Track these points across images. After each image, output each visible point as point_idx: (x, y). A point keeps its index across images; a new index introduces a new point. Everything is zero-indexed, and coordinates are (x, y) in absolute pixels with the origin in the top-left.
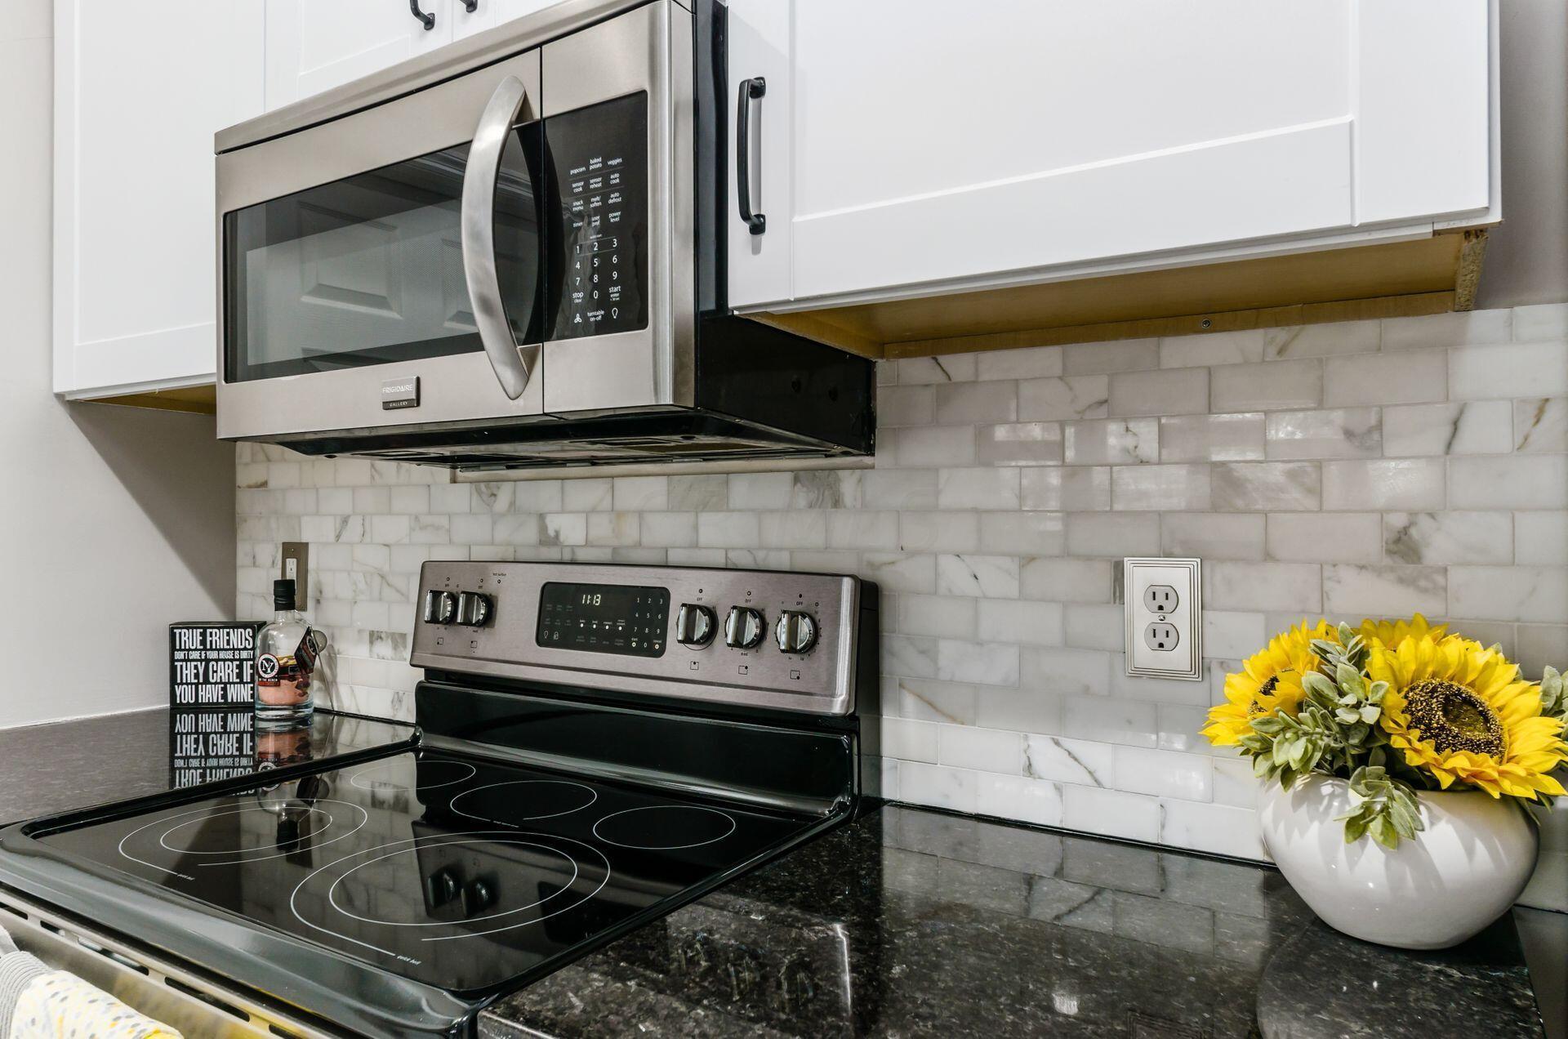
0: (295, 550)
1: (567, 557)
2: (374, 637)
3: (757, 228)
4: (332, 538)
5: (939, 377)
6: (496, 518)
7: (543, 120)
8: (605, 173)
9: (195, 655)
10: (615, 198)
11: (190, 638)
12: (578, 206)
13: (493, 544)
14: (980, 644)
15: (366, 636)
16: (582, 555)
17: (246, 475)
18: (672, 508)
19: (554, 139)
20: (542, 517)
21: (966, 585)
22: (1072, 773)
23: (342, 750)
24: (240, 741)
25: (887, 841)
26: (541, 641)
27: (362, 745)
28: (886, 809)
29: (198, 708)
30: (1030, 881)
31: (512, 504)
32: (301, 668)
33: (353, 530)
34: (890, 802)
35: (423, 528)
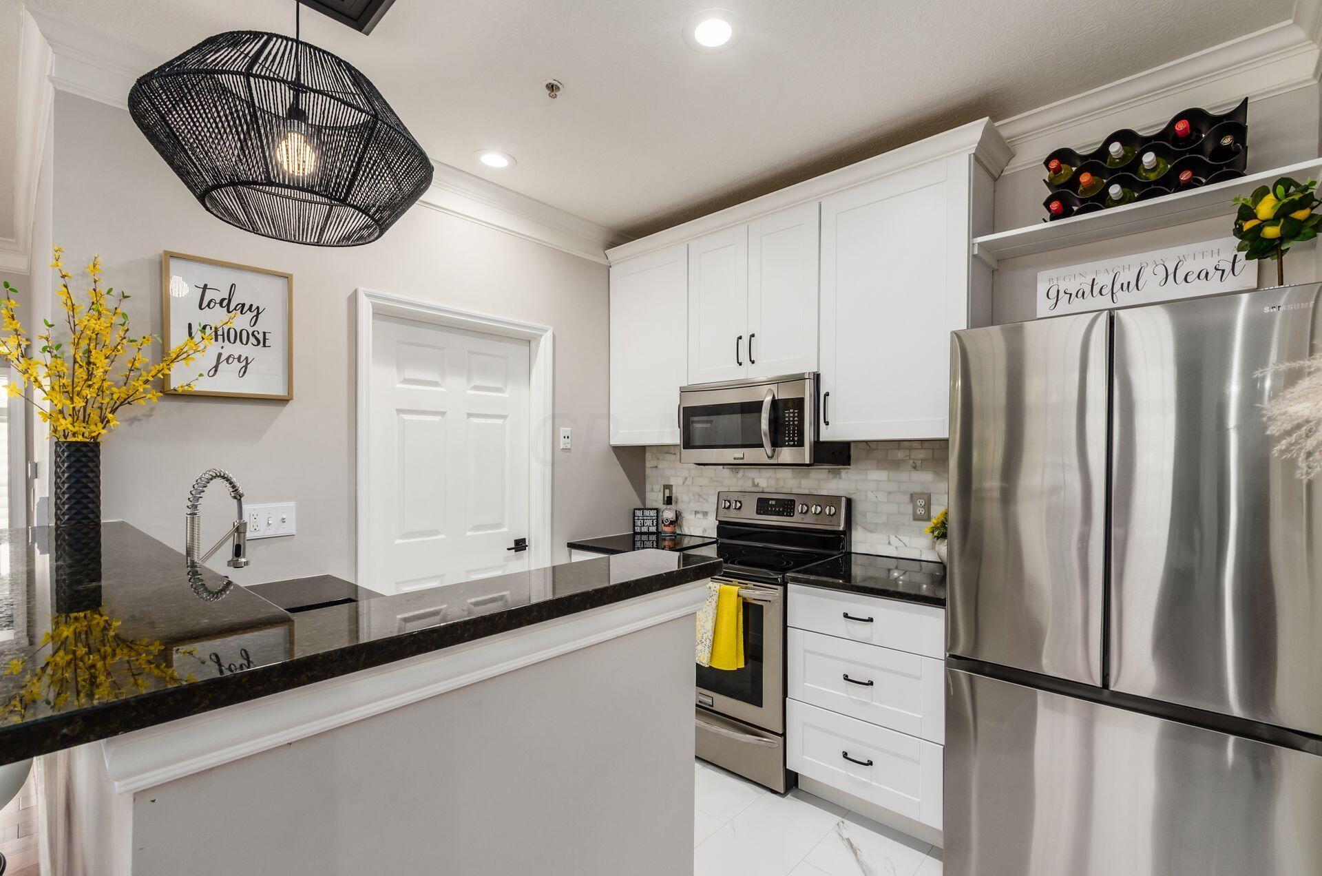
0: (668, 487)
1: (761, 490)
2: (696, 512)
3: (827, 424)
4: (681, 483)
5: (868, 447)
6: (738, 479)
7: (779, 400)
8: (794, 413)
9: (641, 518)
10: (796, 419)
11: (639, 513)
12: (787, 419)
13: (737, 486)
14: (877, 513)
15: (694, 513)
16: (766, 490)
17: (649, 463)
18: (793, 478)
19: (781, 405)
20: (753, 479)
21: (874, 499)
22: (901, 544)
23: (685, 546)
24: (653, 543)
25: (853, 563)
26: (757, 513)
27: (692, 544)
28: (853, 555)
29: (641, 533)
30: (889, 570)
31: (743, 475)
32: (676, 522)
33: (689, 482)
34: (854, 553)
35: (714, 481)
